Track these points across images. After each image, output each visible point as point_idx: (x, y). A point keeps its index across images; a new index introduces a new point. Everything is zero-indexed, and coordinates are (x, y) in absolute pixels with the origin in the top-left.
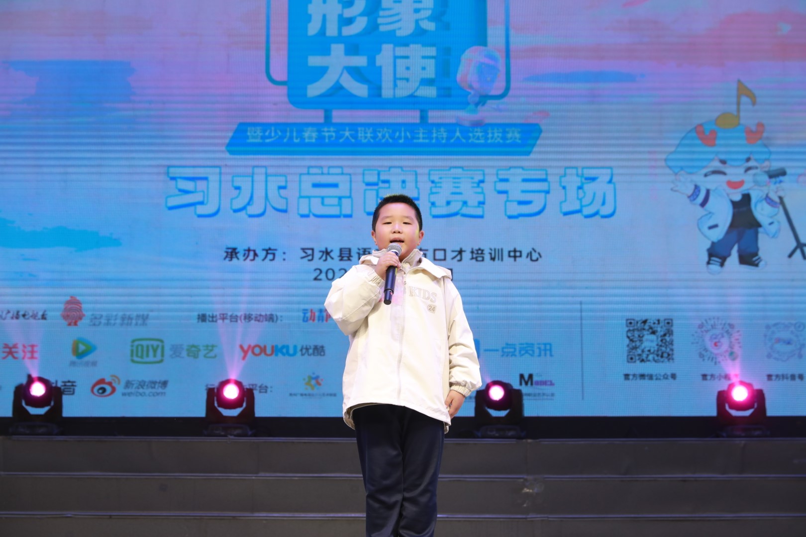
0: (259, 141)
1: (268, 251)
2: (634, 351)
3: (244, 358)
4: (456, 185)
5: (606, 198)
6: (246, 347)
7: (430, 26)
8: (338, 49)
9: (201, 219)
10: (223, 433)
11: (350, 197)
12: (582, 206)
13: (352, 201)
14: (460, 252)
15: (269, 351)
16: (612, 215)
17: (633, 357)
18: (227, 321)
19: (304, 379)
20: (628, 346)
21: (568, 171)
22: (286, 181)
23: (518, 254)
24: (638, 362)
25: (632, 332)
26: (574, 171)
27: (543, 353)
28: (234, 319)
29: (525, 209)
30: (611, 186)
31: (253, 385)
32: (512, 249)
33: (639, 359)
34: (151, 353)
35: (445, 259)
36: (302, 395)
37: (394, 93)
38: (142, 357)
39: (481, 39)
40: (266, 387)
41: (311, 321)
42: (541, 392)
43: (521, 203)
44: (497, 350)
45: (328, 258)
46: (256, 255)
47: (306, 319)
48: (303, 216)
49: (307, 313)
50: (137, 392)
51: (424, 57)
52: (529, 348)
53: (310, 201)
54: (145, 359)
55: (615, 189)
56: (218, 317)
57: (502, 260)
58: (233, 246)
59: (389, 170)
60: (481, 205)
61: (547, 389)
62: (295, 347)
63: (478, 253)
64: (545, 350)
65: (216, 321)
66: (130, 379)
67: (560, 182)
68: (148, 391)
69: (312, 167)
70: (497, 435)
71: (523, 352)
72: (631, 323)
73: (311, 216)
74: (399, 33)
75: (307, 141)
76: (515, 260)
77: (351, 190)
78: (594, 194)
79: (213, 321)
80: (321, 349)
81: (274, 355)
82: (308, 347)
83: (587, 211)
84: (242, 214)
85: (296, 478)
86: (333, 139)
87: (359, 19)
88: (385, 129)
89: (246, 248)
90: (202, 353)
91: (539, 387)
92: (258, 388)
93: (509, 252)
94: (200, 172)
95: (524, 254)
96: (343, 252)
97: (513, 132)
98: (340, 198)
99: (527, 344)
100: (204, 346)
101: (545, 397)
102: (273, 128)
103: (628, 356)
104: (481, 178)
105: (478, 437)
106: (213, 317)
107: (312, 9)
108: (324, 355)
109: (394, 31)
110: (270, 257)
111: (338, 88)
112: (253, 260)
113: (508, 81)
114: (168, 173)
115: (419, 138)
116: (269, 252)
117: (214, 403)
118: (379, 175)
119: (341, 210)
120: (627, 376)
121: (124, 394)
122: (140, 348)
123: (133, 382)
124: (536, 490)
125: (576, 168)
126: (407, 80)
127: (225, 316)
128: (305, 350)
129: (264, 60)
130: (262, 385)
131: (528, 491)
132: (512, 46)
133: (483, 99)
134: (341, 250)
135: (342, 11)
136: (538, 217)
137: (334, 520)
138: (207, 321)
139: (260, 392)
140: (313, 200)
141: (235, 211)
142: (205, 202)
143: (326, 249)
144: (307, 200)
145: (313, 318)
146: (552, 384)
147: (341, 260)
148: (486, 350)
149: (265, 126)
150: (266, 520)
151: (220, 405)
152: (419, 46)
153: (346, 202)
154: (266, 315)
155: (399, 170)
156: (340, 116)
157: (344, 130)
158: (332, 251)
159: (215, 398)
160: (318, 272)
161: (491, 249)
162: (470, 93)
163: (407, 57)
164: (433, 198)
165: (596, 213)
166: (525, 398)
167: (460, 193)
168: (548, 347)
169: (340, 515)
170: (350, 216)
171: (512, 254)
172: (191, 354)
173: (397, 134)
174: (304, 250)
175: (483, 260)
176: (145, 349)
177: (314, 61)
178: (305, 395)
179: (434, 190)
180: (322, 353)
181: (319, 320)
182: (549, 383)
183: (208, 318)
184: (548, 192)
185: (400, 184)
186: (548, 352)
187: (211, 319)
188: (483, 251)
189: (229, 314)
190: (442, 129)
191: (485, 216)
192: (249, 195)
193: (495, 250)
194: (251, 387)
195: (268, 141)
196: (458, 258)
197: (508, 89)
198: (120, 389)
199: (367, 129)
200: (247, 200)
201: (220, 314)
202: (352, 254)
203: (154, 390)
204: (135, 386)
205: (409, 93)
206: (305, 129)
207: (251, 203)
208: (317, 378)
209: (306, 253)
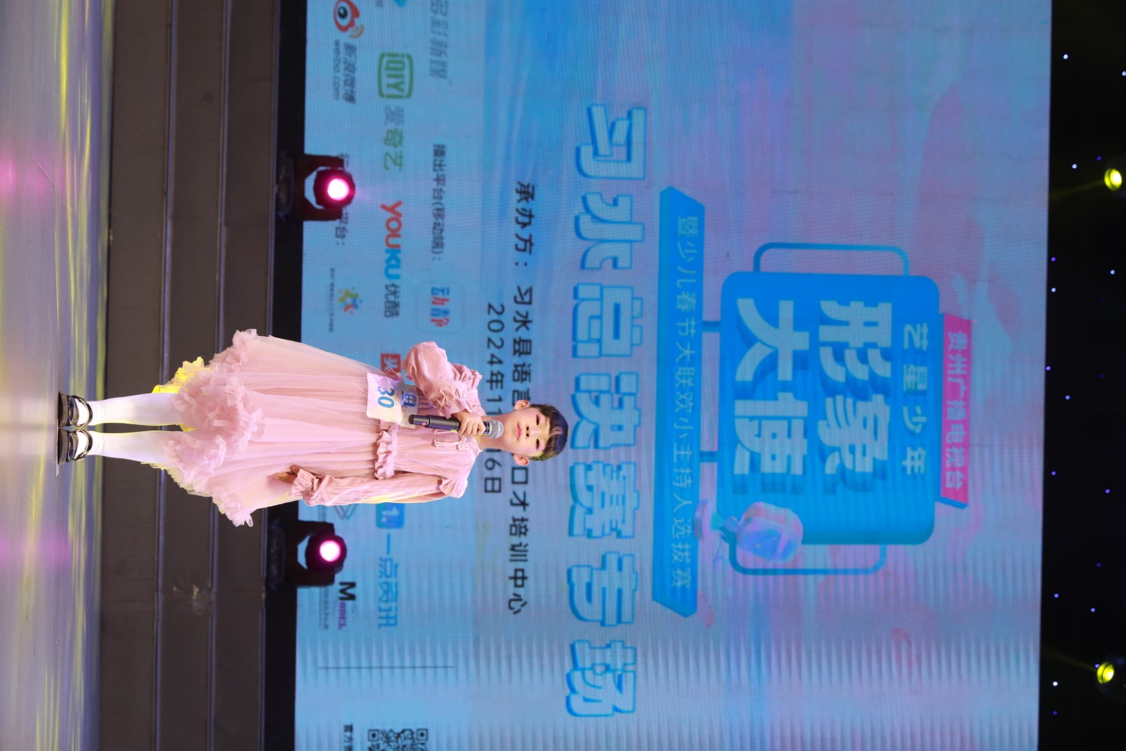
0: (680, 231)
1: (529, 242)
2: (384, 739)
3: (384, 207)
4: (614, 500)
5: (593, 704)
6: (398, 209)
7: (831, 467)
8: (801, 341)
9: (573, 152)
10: (281, 178)
11: (601, 355)
12: (583, 670)
13: (596, 357)
14: (524, 504)
15: (393, 241)
16: (570, 711)
17: (376, 738)
18: (434, 185)
19: (353, 289)
20: (391, 731)
21: (630, 653)
22: (624, 268)
23: (519, 582)
24: (369, 744)
25: (410, 736)
26: (630, 660)
27: (383, 614)
28: (438, 195)
29: (580, 593)
30: (610, 711)
31: (347, 218)
32: (526, 575)
33: (373, 746)
34: (393, 81)
35: (513, 482)
36: (332, 285)
37: (739, 417)
38: (388, 68)
39: (810, 537)
40: (344, 237)
41: (433, 299)
42: (330, 611)
43: (589, 587)
44: (388, 552)
45: (518, 325)
46: (524, 225)
47: (435, 292)
48: (576, 290)
49: (443, 293)
50: (339, 61)
51: (789, 457)
52: (390, 595)
53: (596, 300)
54: (384, 73)
55: (606, 716)
56: (440, 173)
57: (511, 560)
58: (536, 195)
59: (636, 408)
60: (586, 532)
61: (334, 619)
62: (397, 277)
63: (521, 528)
64: (387, 618)
65: (435, 170)
66: (358, 52)
67: (615, 641)
68: (341, 76)
69: (642, 304)
70: (272, 551)
71: (385, 587)
72: (422, 735)
73: (575, 302)
74: (821, 423)
75: (679, 297)
76: (511, 578)
77: (609, 356)
78: (600, 688)
79: (435, 165)
80: (395, 312)
81: (388, 248)
82: (397, 295)
83: (577, 676)
84: (579, 207)
85: (217, 278)
86: (680, 333)
87: (844, 370)
88: (691, 404)
89: (533, 213)
90: (391, 150)
91: (338, 608)
92: (342, 225)
93: (522, 570)
94: (637, 152)
95: (520, 591)
96: (525, 343)
97: (683, 578)
98: (599, 341)
99: (396, 593)
100: (401, 152)
101: (323, 617)
102: (695, 251)
103: (378, 730)
104: (624, 534)
105: (269, 525)
106: (440, 165)
107: (857, 306)
108: (386, 316)
109: (825, 418)
110: (521, 245)
111: (749, 340)
112: (517, 222)
113: (755, 572)
114: (638, 108)
115: (679, 449)
116: (528, 244)
117: (323, 165)
118: (630, 394)
119: (584, 342)
120: (349, 728)
121: (337, 43)
122: (399, 66)
123: (353, 56)
124: (195, 604)
125: (635, 663)
126: (759, 435)
127: (442, 182)
128: (393, 290)
129: (790, 240)
130: (346, 231)
131: (195, 593)
132: (801, 578)
133: (731, 538)
134: (529, 341)
135: (854, 348)
136: (570, 611)
137: (160, 329)
138: (437, 158)
139: (337, 228)
140: (599, 303)
141: (584, 199)
142: (596, 158)
143: (530, 322)
144: (598, 296)
145: (437, 301)
146: (341, 626)
147: (515, 341)
148: (389, 537)
149: (699, 241)
150: (162, 237)
151: (320, 175)
152: (806, 452)
153: (593, 349)
154: (442, 238)
155: (636, 422)
156: (711, 342)
157: (692, 349)
158: (528, 328)
159: (329, 168)
160: (499, 310)
161: (526, 545)
162: (739, 520)
163: (789, 435)
164: (598, 468)
165: (573, 690)
166: (323, 589)
167: (603, 506)
168: (392, 621)
169: (167, 338)
170: (575, 354)
171: (519, 574)
172: (390, 134)
173: (687, 421)
174: (530, 291)
175: (511, 534)
176: (399, 73)
177: (786, 309)
178: (332, 290)
179: (608, 469)
180: (388, 314)
181: (434, 310)
182: (342, 622)
183: (439, 158)
184: (603, 623)
185: (618, 423)
186: (384, 621)
187: (438, 163)
188: (525, 534)
189: (444, 188)
190: (690, 481)
191: (572, 538)
192: (605, 218)
193: (526, 551)
194: (344, 216)
195: (679, 246)
196: (515, 501)
197: (745, 571)
198: (344, 38)
199: (693, 379)
200: (597, 213)
201: (444, 176)
202: (523, 357)
203: (341, 83)
204: (348, 58)
205: (741, 438)
206: (694, 295)
207: (594, 220)
208: (354, 305)
209: (526, 293)
